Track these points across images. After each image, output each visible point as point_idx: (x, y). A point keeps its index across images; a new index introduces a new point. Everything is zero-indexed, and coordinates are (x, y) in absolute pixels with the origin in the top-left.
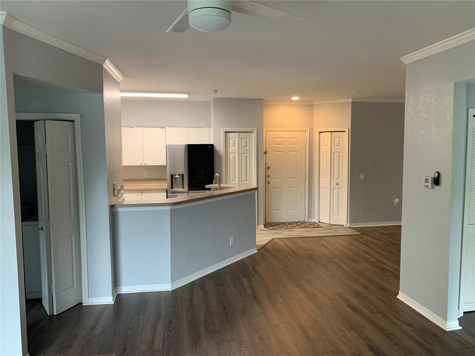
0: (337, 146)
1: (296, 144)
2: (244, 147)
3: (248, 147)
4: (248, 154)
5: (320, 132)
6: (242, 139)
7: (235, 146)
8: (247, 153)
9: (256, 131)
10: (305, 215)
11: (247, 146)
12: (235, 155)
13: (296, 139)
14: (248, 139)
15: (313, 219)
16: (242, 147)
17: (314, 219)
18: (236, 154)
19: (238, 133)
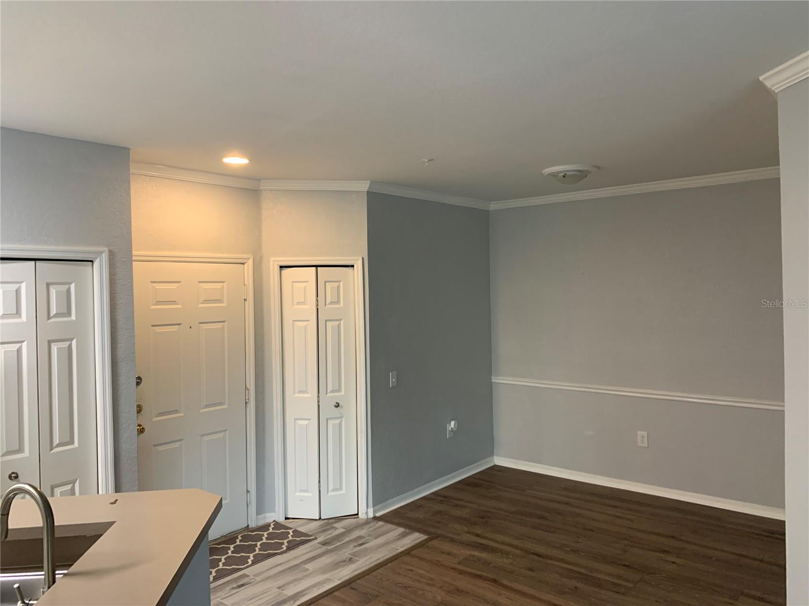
0: (331, 303)
1: (220, 301)
2: (57, 315)
3: (73, 317)
4: (74, 342)
5: (281, 267)
6: (48, 285)
7: (18, 313)
8: (71, 340)
9: (105, 256)
10: (249, 507)
11: (69, 314)
12: (19, 351)
13: (219, 286)
14: (73, 286)
15: (268, 515)
16: (49, 318)
17: (273, 514)
18: (24, 345)
19: (33, 263)
